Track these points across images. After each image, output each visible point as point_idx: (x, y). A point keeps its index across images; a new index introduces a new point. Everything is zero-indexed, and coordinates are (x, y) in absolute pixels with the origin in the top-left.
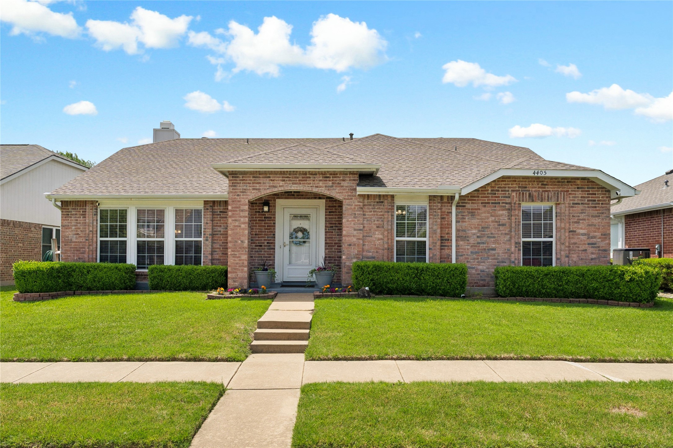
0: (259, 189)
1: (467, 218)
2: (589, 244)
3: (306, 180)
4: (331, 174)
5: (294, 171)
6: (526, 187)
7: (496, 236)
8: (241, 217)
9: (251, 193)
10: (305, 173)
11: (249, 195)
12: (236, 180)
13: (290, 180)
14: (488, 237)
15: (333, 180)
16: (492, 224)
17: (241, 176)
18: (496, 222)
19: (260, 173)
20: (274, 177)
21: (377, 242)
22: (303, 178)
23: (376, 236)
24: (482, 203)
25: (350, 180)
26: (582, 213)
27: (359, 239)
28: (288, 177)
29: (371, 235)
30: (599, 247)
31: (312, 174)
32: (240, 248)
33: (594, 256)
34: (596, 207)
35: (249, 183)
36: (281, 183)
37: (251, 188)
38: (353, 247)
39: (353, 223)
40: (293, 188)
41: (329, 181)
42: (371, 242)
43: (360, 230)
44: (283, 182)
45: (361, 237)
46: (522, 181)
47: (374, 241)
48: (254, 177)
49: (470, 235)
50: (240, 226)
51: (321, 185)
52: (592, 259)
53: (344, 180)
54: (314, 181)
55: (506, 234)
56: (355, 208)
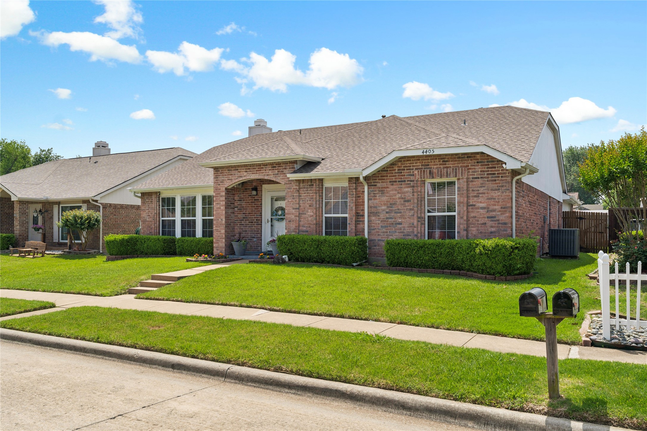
0: (231, 179)
1: (378, 195)
2: (488, 217)
3: (261, 170)
4: (277, 165)
5: (252, 164)
6: (428, 165)
7: (402, 211)
8: (220, 201)
9: (227, 182)
10: (260, 165)
11: (225, 184)
12: (218, 173)
13: (250, 171)
14: (395, 213)
15: (278, 169)
16: (398, 200)
17: (220, 170)
18: (402, 198)
19: (232, 167)
20: (241, 169)
21: (310, 219)
22: (258, 168)
23: (309, 213)
24: (390, 182)
25: (290, 168)
26: (481, 187)
27: (296, 216)
28: (249, 169)
29: (305, 212)
30: (498, 220)
31: (264, 165)
32: (220, 224)
33: (493, 229)
34: (495, 180)
35: (226, 175)
36: (245, 174)
37: (226, 179)
38: (292, 223)
39: (292, 203)
40: (252, 177)
41: (276, 170)
42: (305, 219)
43: (296, 209)
44: (246, 173)
45: (298, 215)
46: (425, 160)
47: (308, 218)
48: (228, 170)
49: (380, 211)
50: (220, 208)
51: (270, 173)
52: (491, 232)
53: (285, 169)
54: (265, 170)
55: (411, 209)
56: (293, 191)
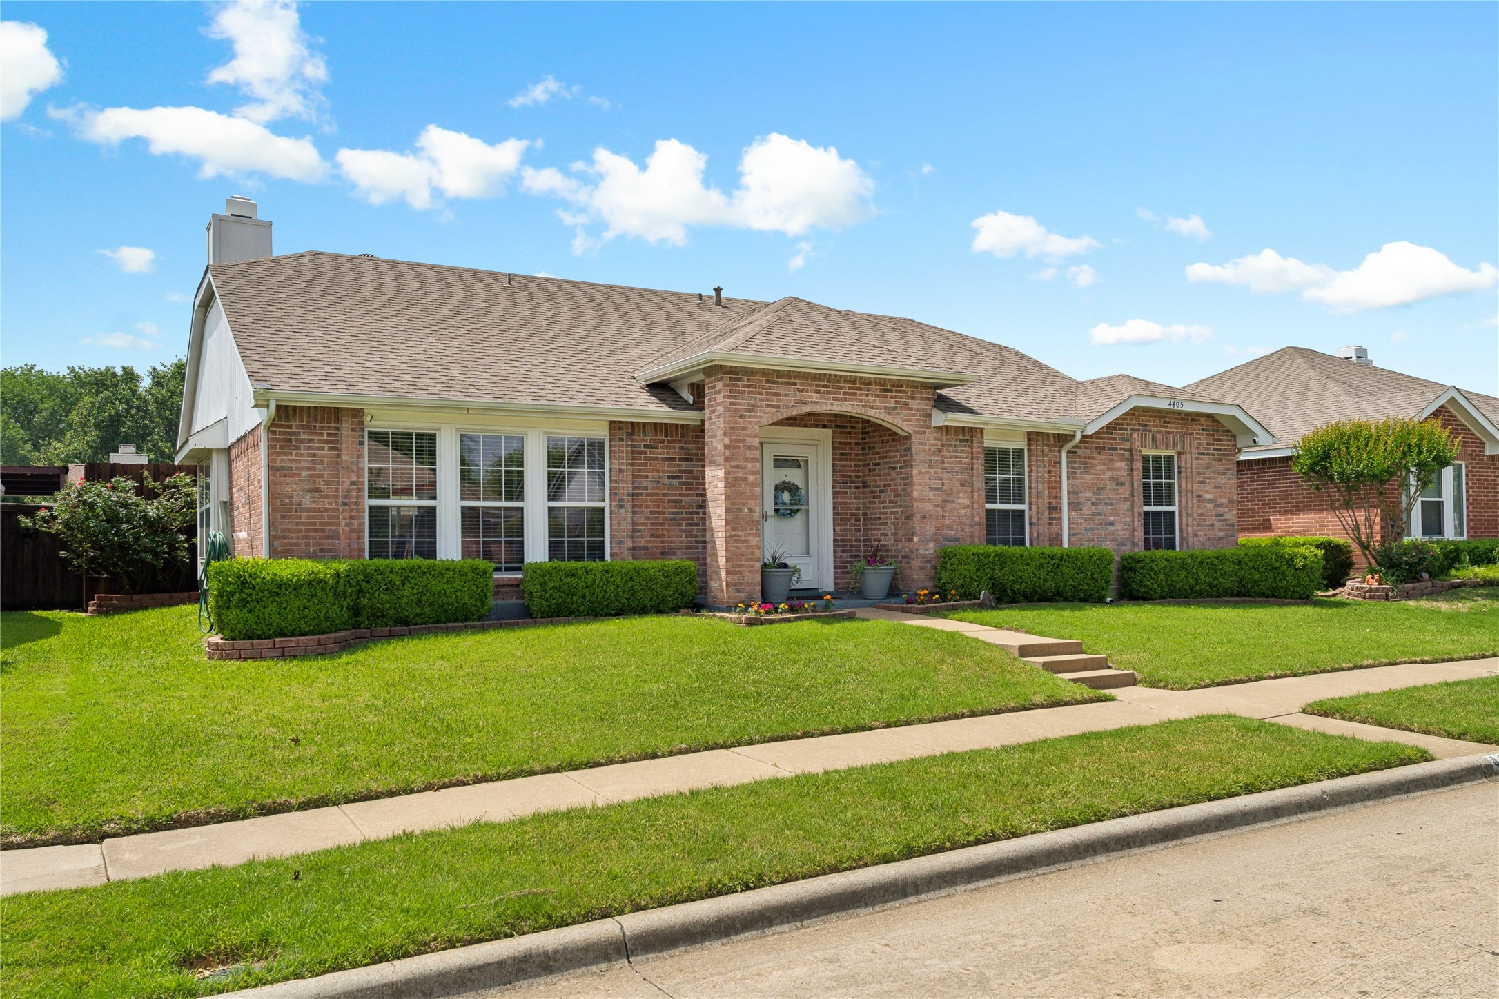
0: (778, 407)
1: (1079, 471)
2: (1216, 516)
3: (855, 394)
4: (893, 386)
5: (836, 375)
6: (1146, 425)
7: (1114, 502)
8: (747, 460)
9: (764, 412)
10: (853, 381)
11: (761, 417)
12: (737, 385)
13: (829, 393)
14: (1106, 504)
15: (896, 397)
16: (1108, 483)
17: (745, 378)
18: (1114, 479)
19: (779, 374)
20: (803, 384)
21: (962, 512)
22: (849, 388)
23: (960, 501)
24: (1097, 448)
25: (922, 398)
26: (1207, 468)
27: (937, 506)
28: (825, 386)
29: (952, 498)
30: (1226, 520)
31: (864, 383)
32: (747, 523)
33: (1222, 534)
34: (1221, 460)
35: (760, 393)
36: (815, 397)
37: (763, 403)
38: (928, 521)
39: (927, 476)
40: (835, 408)
41: (891, 397)
42: (953, 512)
43: (938, 489)
44: (818, 395)
45: (940, 503)
46: (1142, 416)
47: (957, 510)
48: (768, 382)
49: (1083, 500)
50: (746, 479)
51: (878, 404)
52: (1220, 539)
53: (913, 398)
54: (867, 396)
55: (1126, 499)
56: (930, 450)
